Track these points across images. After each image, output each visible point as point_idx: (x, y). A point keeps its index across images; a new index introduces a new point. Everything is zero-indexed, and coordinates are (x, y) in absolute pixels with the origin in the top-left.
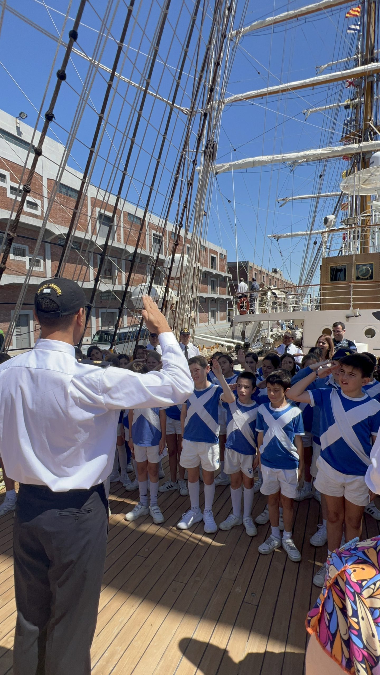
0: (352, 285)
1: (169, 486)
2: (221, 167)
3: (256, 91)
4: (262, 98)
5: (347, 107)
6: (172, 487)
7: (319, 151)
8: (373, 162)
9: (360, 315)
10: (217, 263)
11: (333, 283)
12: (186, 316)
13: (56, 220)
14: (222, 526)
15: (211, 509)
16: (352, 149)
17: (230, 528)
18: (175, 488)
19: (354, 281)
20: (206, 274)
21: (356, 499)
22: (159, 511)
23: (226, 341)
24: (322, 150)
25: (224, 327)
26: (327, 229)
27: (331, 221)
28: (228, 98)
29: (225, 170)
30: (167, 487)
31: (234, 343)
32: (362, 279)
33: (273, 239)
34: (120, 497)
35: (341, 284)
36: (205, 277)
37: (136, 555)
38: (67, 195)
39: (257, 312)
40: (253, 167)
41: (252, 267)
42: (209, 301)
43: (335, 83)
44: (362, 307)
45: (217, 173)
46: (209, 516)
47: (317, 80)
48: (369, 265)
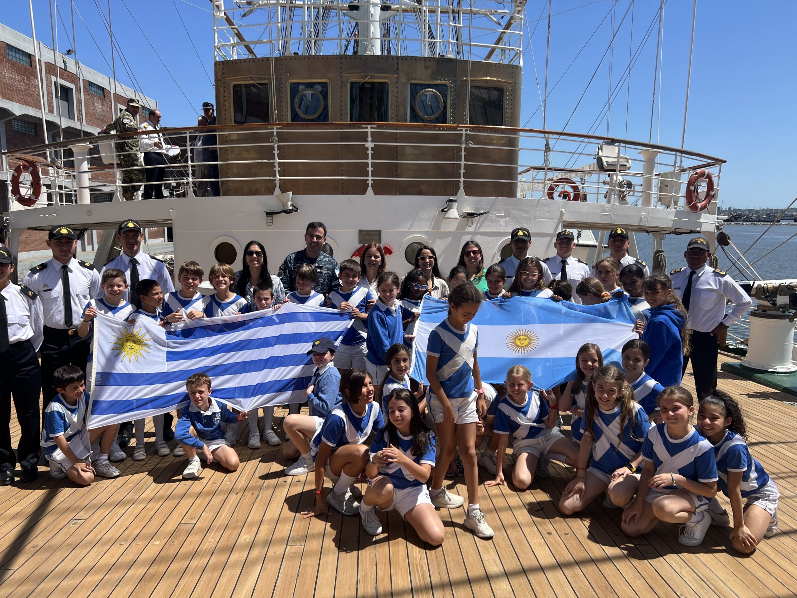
9: (294, 209)
35: (257, 127)
48: (319, 88)
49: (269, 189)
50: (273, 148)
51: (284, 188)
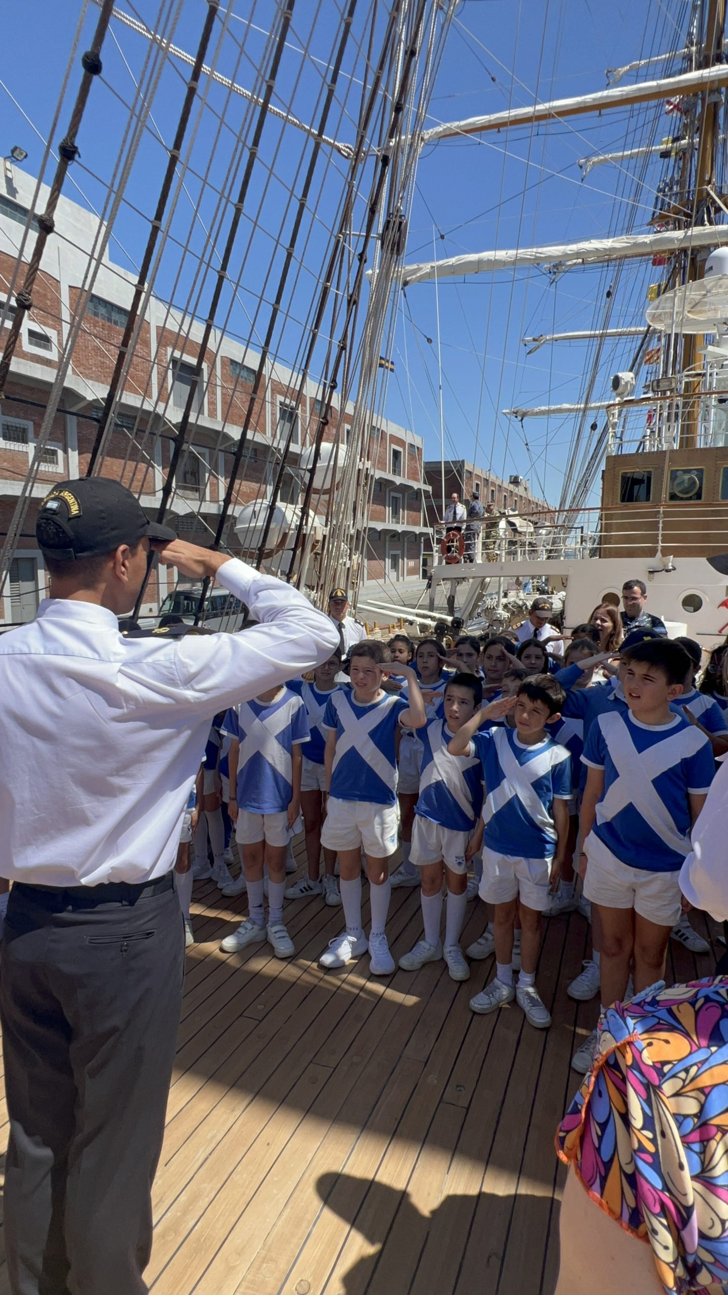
0: (661, 510)
1: (304, 888)
2: (415, 272)
3: (488, 117)
4: (499, 131)
5: (665, 155)
6: (311, 889)
7: (608, 243)
8: (711, 268)
9: (674, 569)
10: (404, 463)
11: (626, 506)
12: (341, 564)
13: (87, 372)
14: (404, 962)
15: (382, 929)
16: (671, 240)
17: (419, 966)
18: (316, 891)
19: (665, 502)
20: (383, 484)
21: (659, 914)
22: (284, 934)
23: (418, 615)
24: (613, 242)
25: (415, 589)
26: (618, 400)
27: (627, 383)
28: (431, 130)
29: (421, 276)
30: (301, 890)
31: (433, 618)
32: (682, 499)
33: (513, 417)
34: (211, 907)
35: (640, 507)
36: (380, 491)
37: (241, 1015)
38: (109, 320)
39: (479, 560)
40: (476, 273)
41: (470, 473)
42: (388, 538)
43: (644, 104)
44: (678, 553)
45: (406, 283)
46: (380, 944)
47: (607, 97)
48: (695, 472)
49: (651, 553)
50: (658, 522)
51: (666, 552)
